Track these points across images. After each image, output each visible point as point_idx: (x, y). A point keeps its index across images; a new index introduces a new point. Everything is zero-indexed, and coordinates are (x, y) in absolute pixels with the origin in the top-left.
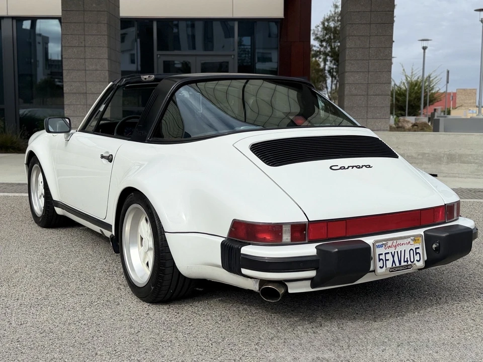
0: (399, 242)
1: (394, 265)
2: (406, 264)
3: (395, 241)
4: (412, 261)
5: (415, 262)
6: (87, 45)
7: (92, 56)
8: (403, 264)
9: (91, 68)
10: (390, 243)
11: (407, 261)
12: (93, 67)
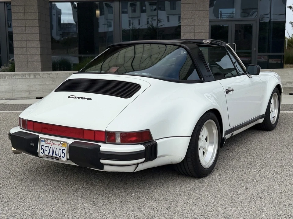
0: (54, 142)
1: (49, 154)
2: (56, 156)
3: (52, 141)
4: (60, 156)
5: (61, 157)
6: (196, 17)
7: (199, 23)
8: (54, 155)
9: (198, 31)
10: (49, 141)
11: (57, 155)
12: (200, 30)
